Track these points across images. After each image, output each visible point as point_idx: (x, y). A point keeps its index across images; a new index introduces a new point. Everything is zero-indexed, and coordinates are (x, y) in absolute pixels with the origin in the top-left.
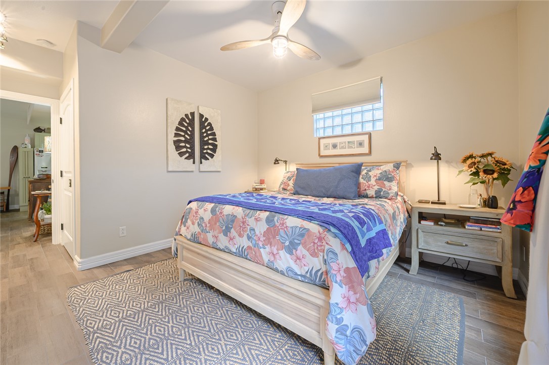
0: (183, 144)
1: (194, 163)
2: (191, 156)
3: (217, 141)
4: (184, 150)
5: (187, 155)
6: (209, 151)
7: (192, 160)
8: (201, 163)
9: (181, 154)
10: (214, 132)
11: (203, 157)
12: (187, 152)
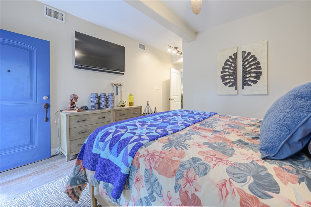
0: (227, 77)
1: (236, 89)
2: (234, 84)
3: (261, 69)
4: (229, 80)
5: (231, 84)
6: (251, 79)
7: (235, 87)
8: (243, 88)
9: (226, 84)
10: (259, 62)
11: (245, 83)
12: (230, 82)
